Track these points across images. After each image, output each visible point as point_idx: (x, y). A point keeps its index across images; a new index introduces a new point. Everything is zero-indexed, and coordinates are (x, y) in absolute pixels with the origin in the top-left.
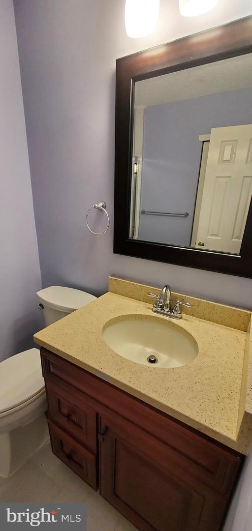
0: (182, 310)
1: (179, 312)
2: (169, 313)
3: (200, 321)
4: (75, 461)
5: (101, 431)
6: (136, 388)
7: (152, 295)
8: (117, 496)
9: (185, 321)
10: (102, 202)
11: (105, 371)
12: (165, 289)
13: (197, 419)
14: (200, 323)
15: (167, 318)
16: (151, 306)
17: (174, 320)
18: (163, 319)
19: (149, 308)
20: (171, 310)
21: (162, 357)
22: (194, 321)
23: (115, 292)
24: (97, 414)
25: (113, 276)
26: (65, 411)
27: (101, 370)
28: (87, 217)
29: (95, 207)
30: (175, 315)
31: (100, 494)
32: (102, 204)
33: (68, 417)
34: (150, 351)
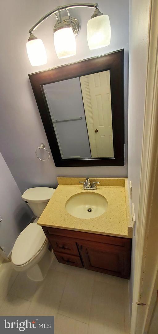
0: (96, 185)
1: (95, 186)
2: (91, 188)
3: (105, 187)
4: (71, 262)
5: (79, 248)
6: (90, 230)
7: (82, 182)
8: (93, 267)
9: (99, 190)
10: (42, 144)
11: (76, 228)
12: (87, 180)
13: (114, 233)
14: (105, 188)
15: (91, 191)
16: (82, 186)
17: (94, 191)
18: (89, 192)
19: (81, 188)
20: (92, 187)
21: (94, 207)
22: (103, 188)
23: (62, 184)
24: (76, 243)
25: (59, 176)
26: (61, 246)
27: (74, 228)
28: (36, 155)
29: (40, 148)
30: (94, 189)
31: (85, 268)
32: (42, 145)
33: (63, 248)
34: (87, 207)
